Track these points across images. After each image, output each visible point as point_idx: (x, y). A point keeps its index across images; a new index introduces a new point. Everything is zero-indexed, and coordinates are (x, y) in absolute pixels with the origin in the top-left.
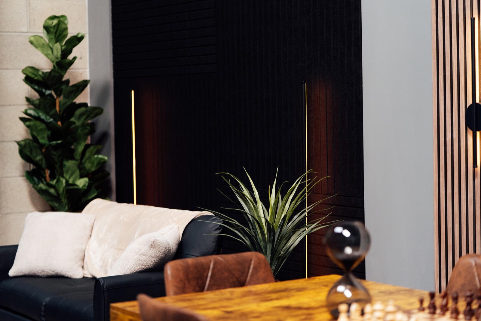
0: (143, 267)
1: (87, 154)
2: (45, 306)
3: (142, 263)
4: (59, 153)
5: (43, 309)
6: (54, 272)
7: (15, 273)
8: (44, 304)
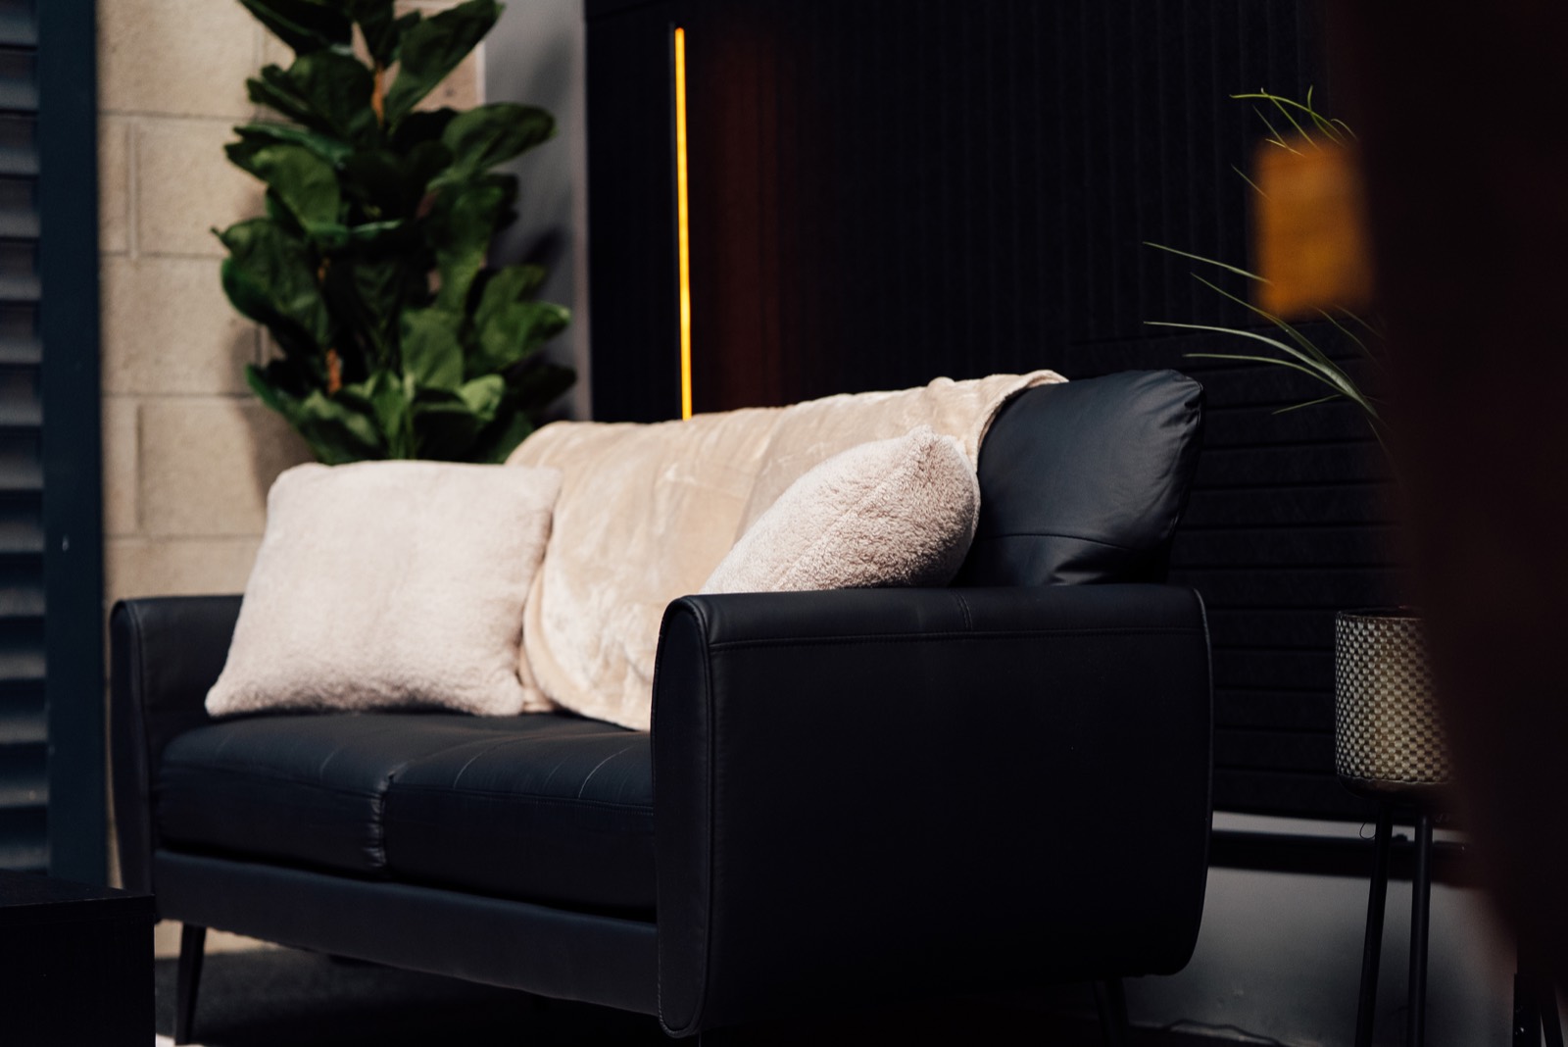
0: (873, 568)
1: (490, 299)
2: (384, 796)
3: (871, 549)
4: (389, 273)
5: (377, 810)
6: (398, 688)
7: (232, 698)
8: (382, 786)
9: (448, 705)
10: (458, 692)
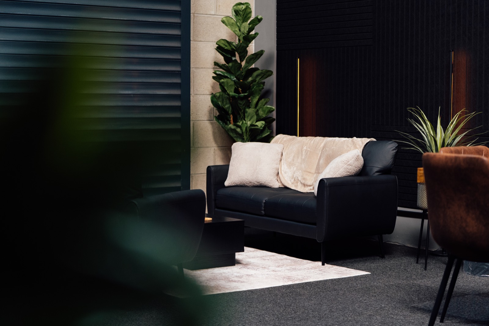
0: (349, 173)
1: (260, 105)
2: (265, 203)
3: (349, 171)
4: (244, 102)
5: (263, 205)
6: (259, 183)
7: (229, 183)
8: (264, 201)
9: (267, 186)
10: (269, 184)
